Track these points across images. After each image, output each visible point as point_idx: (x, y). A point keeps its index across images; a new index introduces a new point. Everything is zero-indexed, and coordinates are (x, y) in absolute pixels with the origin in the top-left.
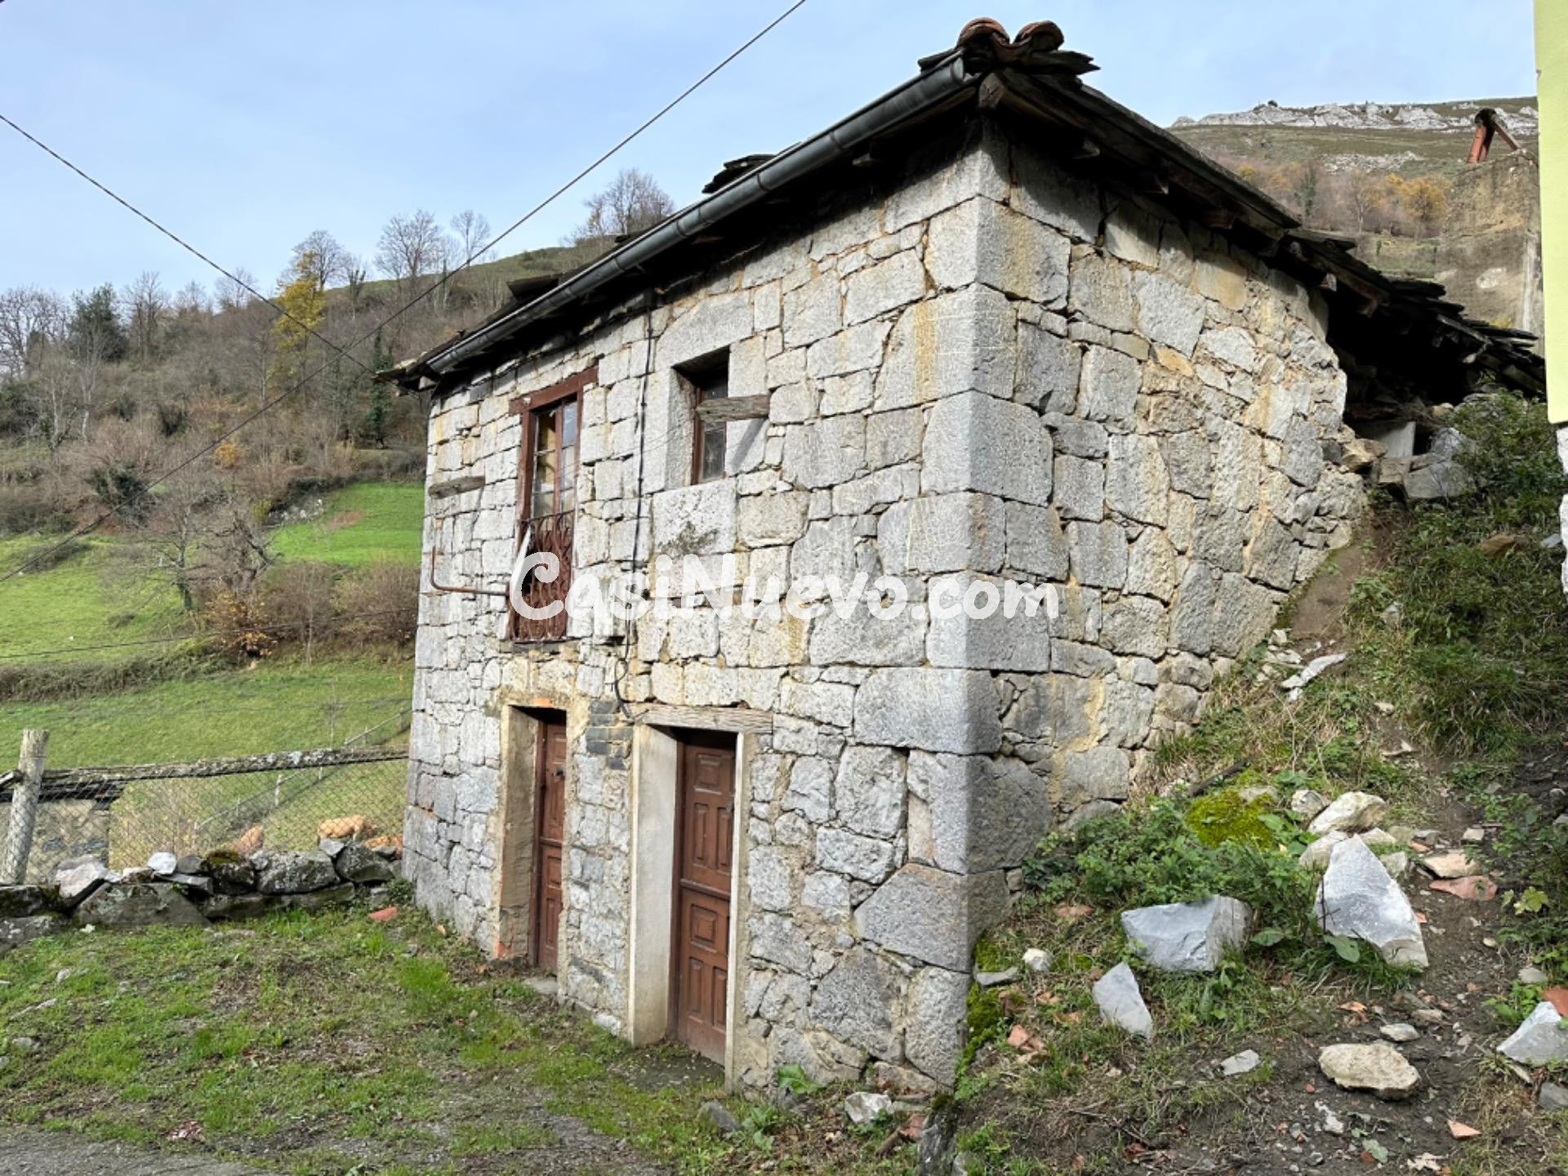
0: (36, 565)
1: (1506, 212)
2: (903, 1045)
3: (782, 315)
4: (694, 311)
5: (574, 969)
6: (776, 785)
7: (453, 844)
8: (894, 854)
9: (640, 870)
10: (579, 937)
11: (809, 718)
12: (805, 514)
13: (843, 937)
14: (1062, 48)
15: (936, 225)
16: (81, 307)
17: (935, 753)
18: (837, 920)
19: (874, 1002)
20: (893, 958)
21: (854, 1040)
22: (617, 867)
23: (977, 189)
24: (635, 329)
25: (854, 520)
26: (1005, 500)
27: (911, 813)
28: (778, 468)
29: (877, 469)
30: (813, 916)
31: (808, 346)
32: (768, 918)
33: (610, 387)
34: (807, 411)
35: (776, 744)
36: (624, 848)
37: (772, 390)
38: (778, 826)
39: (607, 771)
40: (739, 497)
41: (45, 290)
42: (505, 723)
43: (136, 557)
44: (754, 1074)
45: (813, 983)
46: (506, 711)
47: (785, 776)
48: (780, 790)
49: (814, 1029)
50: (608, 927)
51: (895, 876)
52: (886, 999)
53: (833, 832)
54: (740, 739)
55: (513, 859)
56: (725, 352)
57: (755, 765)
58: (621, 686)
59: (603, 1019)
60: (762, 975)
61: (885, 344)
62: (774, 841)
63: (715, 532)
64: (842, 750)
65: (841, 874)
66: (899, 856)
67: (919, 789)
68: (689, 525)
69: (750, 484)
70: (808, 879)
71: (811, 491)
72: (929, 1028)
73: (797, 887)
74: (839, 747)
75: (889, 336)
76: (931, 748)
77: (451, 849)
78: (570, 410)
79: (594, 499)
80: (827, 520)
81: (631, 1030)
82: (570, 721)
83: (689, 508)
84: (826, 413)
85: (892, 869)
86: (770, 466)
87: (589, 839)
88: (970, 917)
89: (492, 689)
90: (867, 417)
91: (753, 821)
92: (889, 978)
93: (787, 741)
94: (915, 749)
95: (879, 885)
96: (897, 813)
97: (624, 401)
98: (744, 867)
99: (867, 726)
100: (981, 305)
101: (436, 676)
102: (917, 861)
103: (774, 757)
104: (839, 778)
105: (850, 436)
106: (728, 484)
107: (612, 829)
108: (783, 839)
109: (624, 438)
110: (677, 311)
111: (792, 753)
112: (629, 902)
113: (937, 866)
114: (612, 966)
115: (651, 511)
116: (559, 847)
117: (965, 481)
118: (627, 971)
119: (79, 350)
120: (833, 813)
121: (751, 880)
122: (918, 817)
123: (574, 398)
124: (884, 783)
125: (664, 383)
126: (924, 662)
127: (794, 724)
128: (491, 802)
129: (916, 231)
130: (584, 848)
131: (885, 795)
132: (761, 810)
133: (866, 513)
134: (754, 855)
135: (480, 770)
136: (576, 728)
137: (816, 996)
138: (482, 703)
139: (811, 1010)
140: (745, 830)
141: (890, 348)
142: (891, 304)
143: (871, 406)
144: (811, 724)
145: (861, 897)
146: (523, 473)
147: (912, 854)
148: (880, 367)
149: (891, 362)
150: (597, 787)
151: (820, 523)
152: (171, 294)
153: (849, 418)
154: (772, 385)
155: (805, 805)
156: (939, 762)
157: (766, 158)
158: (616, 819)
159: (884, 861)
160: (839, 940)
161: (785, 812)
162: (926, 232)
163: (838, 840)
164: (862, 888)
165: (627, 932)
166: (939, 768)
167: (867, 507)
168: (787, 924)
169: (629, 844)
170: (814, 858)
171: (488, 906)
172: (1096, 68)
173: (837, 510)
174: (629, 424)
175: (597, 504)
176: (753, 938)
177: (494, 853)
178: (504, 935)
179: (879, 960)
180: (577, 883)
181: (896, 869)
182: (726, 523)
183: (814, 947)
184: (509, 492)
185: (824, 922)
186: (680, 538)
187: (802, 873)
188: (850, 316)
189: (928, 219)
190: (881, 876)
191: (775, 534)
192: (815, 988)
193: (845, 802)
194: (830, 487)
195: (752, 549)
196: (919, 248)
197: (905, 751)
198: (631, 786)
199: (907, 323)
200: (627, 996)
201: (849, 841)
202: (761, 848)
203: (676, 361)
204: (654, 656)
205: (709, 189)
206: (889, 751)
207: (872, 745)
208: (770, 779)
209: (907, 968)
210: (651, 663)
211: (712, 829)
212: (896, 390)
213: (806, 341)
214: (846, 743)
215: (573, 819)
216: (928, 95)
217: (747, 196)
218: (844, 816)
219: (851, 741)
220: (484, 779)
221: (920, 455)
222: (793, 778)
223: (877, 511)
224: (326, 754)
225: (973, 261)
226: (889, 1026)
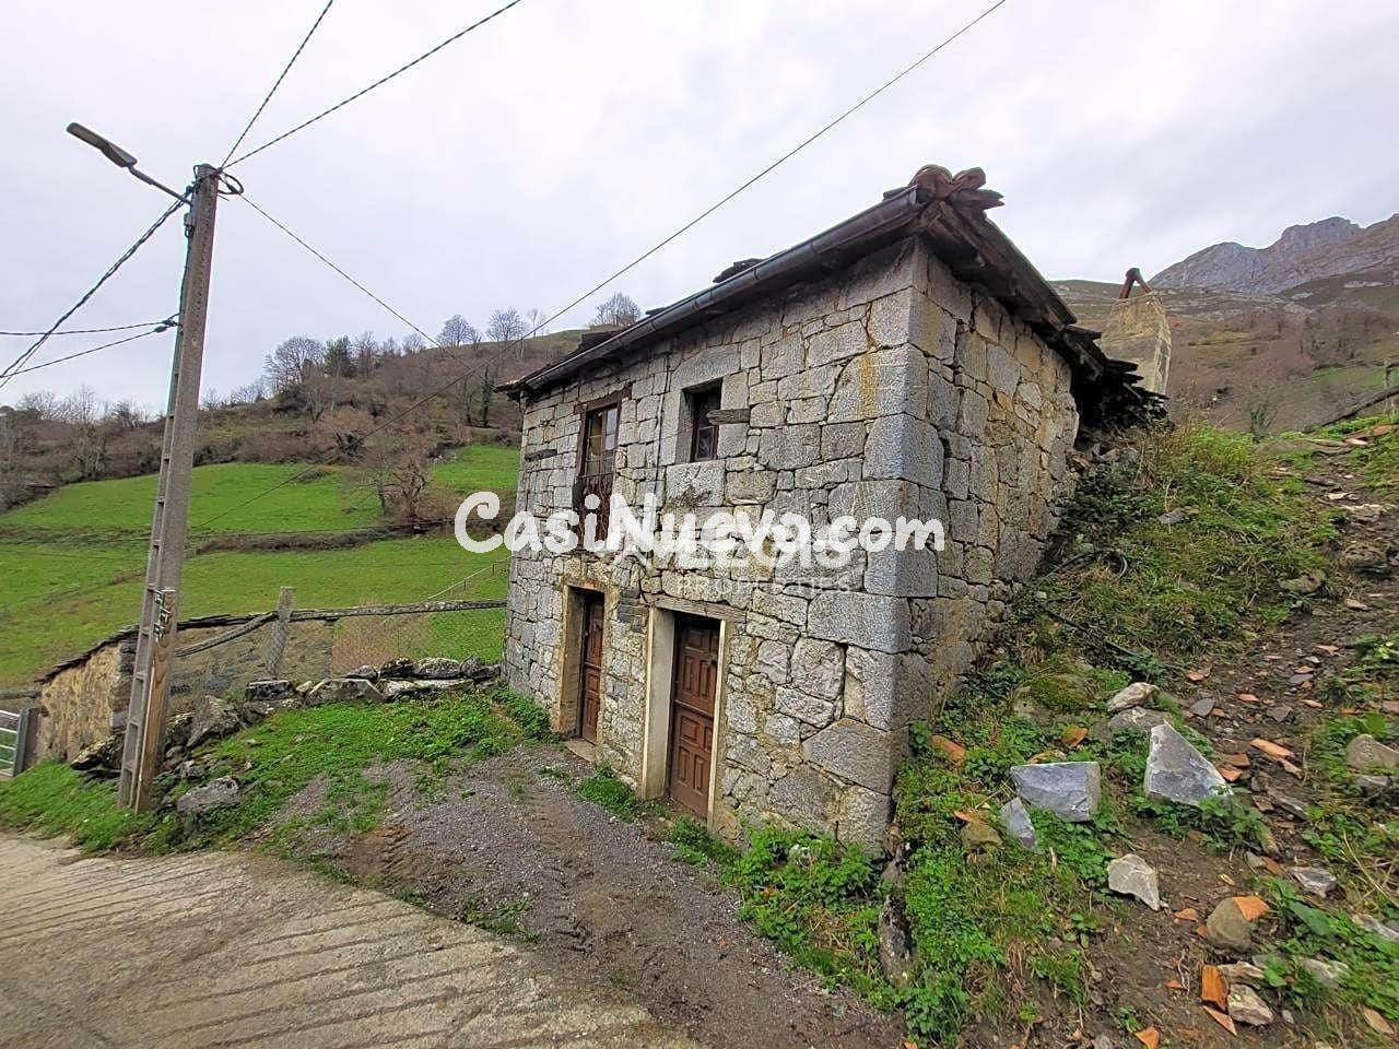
0: (305, 479)
1: (1144, 327)
2: (836, 831)
3: (761, 360)
4: (698, 356)
5: (606, 746)
6: (748, 655)
7: (532, 661)
8: (835, 711)
9: (652, 695)
10: (611, 728)
11: (774, 617)
12: (775, 486)
13: (794, 757)
14: (982, 188)
15: (878, 306)
16: (332, 349)
17: (868, 650)
18: (790, 746)
19: (816, 802)
20: (831, 776)
21: (800, 823)
22: (636, 691)
23: (910, 283)
24: (658, 366)
25: (811, 492)
26: (919, 486)
27: (847, 686)
28: (756, 455)
29: (828, 461)
30: (773, 741)
31: (779, 380)
32: (739, 737)
33: (639, 400)
34: (778, 420)
35: (749, 630)
36: (641, 680)
37: (752, 407)
38: (748, 681)
39: (631, 633)
40: (726, 472)
41: (312, 338)
42: (566, 596)
43: (356, 478)
44: (727, 830)
45: (771, 782)
46: (566, 588)
47: (755, 651)
48: (750, 660)
49: (771, 810)
50: (629, 725)
51: (834, 724)
52: (824, 801)
53: (789, 691)
54: (723, 624)
55: (567, 675)
56: (720, 381)
57: (733, 642)
58: (643, 583)
59: (626, 779)
60: (733, 771)
61: (837, 381)
62: (745, 689)
63: (709, 493)
64: (797, 640)
65: (794, 718)
66: (838, 713)
67: (856, 672)
68: (691, 487)
69: (734, 464)
70: (769, 717)
71: (779, 472)
72: (857, 825)
73: (761, 722)
74: (795, 637)
75: (839, 376)
76: (866, 646)
77: (531, 664)
78: (612, 413)
79: (626, 466)
80: (789, 491)
81: (643, 788)
82: (607, 600)
83: (690, 476)
84: (791, 422)
85: (832, 719)
86: (749, 454)
87: (618, 670)
88: (891, 758)
89: (558, 575)
90: (821, 427)
91: (731, 676)
92: (827, 789)
93: (756, 629)
94: (853, 645)
95: (821, 729)
96: (837, 685)
97: (648, 410)
98: (724, 703)
99: (817, 627)
100: (911, 358)
101: (524, 564)
102: (850, 717)
103: (747, 638)
104: (794, 657)
105: (809, 438)
106: (719, 464)
107: (633, 668)
108: (751, 690)
109: (648, 431)
110: (686, 356)
111: (759, 637)
112: (644, 713)
113: (867, 723)
114: (632, 748)
115: (665, 476)
116: (599, 670)
117: (898, 473)
118: (642, 754)
119: (331, 370)
120: (789, 679)
121: (728, 713)
122: (852, 690)
123: (617, 405)
124: (828, 665)
125: (676, 398)
126: (862, 589)
127: (762, 619)
128: (557, 641)
129: (862, 310)
130: (614, 676)
131: (829, 672)
132: (737, 670)
133: (822, 488)
134: (731, 697)
135: (549, 621)
136: (611, 605)
137: (772, 790)
138: (551, 582)
139: (769, 798)
140: (725, 681)
141: (840, 383)
142: (842, 355)
143: (826, 419)
144: (774, 621)
145: (808, 735)
146: (581, 449)
147: (847, 712)
148: (833, 395)
149: (840, 392)
150: (624, 641)
151: (785, 493)
152: (380, 341)
153: (808, 427)
154: (752, 403)
155: (770, 671)
156: (871, 656)
157: (757, 261)
158: (637, 662)
159: (825, 715)
160: (791, 759)
161: (753, 673)
162: (870, 310)
163: (793, 696)
164: (807, 729)
165: (642, 730)
166: (872, 660)
167: (821, 484)
168: (753, 743)
169: (645, 678)
170: (774, 705)
171: (554, 700)
172: (1003, 204)
173: (797, 484)
174: (652, 423)
175: (628, 470)
176: (728, 747)
177: (556, 671)
178: (562, 717)
179: (820, 776)
180: (609, 696)
181: (834, 720)
182: (718, 487)
183: (772, 760)
184: (572, 459)
185: (780, 746)
186: (684, 494)
187: (765, 713)
188: (810, 361)
189: (871, 302)
190: (824, 724)
191: (752, 497)
192: (772, 785)
193: (799, 673)
194: (793, 470)
195: (735, 506)
196: (864, 320)
197: (845, 646)
198: (647, 643)
199: (852, 368)
200: (642, 768)
201: (800, 698)
202: (736, 693)
203: (685, 386)
204: (665, 566)
205: (717, 280)
206: (832, 645)
207: (821, 640)
208: (744, 652)
209: (842, 785)
210: (662, 571)
211: (696, 672)
212: (843, 411)
213: (777, 376)
214: (800, 636)
215: (608, 658)
216: (886, 217)
217: (745, 283)
218: (797, 682)
219: (805, 635)
220: (551, 627)
221: (863, 453)
222: (760, 652)
223: (829, 488)
224: (460, 603)
225: (906, 329)
226: (826, 818)
